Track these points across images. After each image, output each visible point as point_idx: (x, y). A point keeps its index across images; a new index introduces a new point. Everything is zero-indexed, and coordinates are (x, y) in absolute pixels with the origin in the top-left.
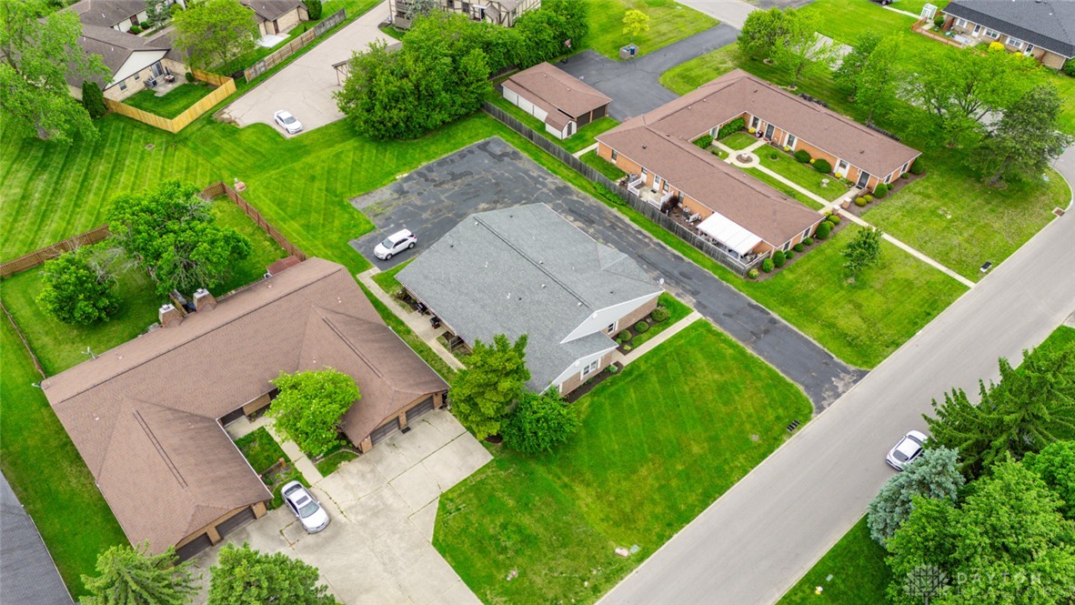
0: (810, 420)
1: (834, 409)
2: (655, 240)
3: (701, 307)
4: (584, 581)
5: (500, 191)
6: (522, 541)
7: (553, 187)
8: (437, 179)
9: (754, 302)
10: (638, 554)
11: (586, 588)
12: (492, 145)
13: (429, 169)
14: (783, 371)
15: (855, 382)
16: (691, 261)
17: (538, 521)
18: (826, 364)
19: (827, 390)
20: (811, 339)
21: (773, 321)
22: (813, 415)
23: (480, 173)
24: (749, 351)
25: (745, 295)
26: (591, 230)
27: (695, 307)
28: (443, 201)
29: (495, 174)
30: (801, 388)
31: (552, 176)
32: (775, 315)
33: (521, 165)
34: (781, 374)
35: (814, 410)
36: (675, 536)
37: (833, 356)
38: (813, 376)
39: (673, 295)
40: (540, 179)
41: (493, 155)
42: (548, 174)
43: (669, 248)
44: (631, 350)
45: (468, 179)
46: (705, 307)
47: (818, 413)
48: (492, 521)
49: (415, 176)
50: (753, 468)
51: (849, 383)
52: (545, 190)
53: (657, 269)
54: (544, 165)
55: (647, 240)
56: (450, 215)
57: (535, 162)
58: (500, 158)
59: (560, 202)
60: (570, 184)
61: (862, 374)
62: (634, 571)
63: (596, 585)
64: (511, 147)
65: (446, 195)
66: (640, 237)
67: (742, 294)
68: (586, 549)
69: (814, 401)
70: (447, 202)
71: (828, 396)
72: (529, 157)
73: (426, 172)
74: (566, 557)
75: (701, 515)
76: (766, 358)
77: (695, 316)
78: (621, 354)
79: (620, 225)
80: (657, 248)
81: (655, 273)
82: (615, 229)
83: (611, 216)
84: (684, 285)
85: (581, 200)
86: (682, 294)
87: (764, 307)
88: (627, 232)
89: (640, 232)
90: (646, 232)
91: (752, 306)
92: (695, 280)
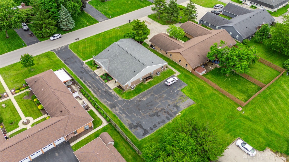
2: (85, 85)
3: (82, 64)
5: (138, 106)
7: (117, 108)
8: (164, 113)
9: (66, 65)
10: (115, 28)
12: (142, 134)
13: (168, 119)
15: (55, 49)
16: (78, 77)
18: (59, 52)
21: (64, 61)
23: (147, 115)
24: (76, 54)
25: (68, 67)
26: (107, 88)
27: (84, 64)
28: (160, 101)
29: (140, 115)
31: (116, 114)
32: (63, 62)
33: (129, 120)
36: (108, 30)
37: (55, 54)
39: (89, 67)
40: (121, 112)
41: (142, 127)
42: (118, 115)
43: (82, 82)
45: (151, 112)
47: (69, 44)
49: (173, 115)
52: (120, 106)
53: (90, 75)
54: (119, 120)
55: (89, 84)
56: (156, 95)
57: (122, 122)
58: (139, 125)
59: (115, 101)
60: (110, 109)
61: (52, 51)
64: (132, 131)
65: (159, 105)
66: (90, 86)
70: (158, 101)
71: (64, 47)
72: (125, 125)
73: (169, 117)
76: (73, 53)
77: (85, 62)
79: (96, 90)
80: (86, 81)
81: (91, 73)
82: (98, 89)
83: (98, 94)
84: (84, 70)
85: (107, 101)
86: (86, 67)
87: (65, 64)
88: (94, 88)
89: (90, 87)
90: (88, 87)
91: (68, 64)
92: (80, 71)
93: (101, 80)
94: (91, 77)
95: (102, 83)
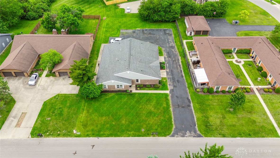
0: (166, 137)
1: (178, 139)
2: (182, 69)
3: (172, 91)
4: (59, 131)
5: (156, 41)
6: (59, 114)
7: (171, 45)
8: (145, 33)
9: (190, 98)
10: (78, 135)
11: (57, 133)
12: (168, 30)
14: (174, 120)
15: (194, 137)
16: (185, 79)
17: (68, 112)
18: (191, 126)
19: (182, 133)
20: (195, 117)
21: (189, 106)
22: (168, 136)
23: (157, 35)
24: (171, 109)
25: (189, 95)
26: (167, 59)
27: (170, 90)
29: (160, 37)
30: (174, 127)
32: (192, 105)
33: (169, 37)
34: (173, 120)
35: (170, 135)
36: (91, 138)
37: (197, 125)
38: (182, 127)
39: (168, 84)
40: (170, 42)
41: (165, 33)
42: (173, 42)
43: (183, 73)
44: (139, 90)
45: (152, 35)
46: (173, 91)
47: (170, 137)
48: (60, 106)
49: (141, 30)
50: (132, 137)
51: (192, 136)
52: (168, 45)
53: (172, 76)
54: (175, 40)
55: (179, 68)
59: (168, 49)
60: (176, 47)
61: (199, 136)
62: (72, 138)
63: (60, 134)
64: (172, 33)
67: (189, 94)
68: (69, 125)
69: (173, 133)
71: (180, 135)
72: (174, 37)
73: (145, 30)
74: (63, 123)
75: (104, 138)
76: (174, 113)
77: (168, 92)
78: (135, 89)
79: (177, 61)
80: (179, 71)
81: (170, 77)
82: (174, 61)
83: (177, 58)
84: (175, 83)
85: (174, 51)
86: (171, 85)
87: (191, 101)
88: (176, 64)
89: (180, 65)
90: (181, 66)
91: (188, 99)
92: (179, 84)
93: (167, 66)
94: (173, 73)
95: (167, 64)
